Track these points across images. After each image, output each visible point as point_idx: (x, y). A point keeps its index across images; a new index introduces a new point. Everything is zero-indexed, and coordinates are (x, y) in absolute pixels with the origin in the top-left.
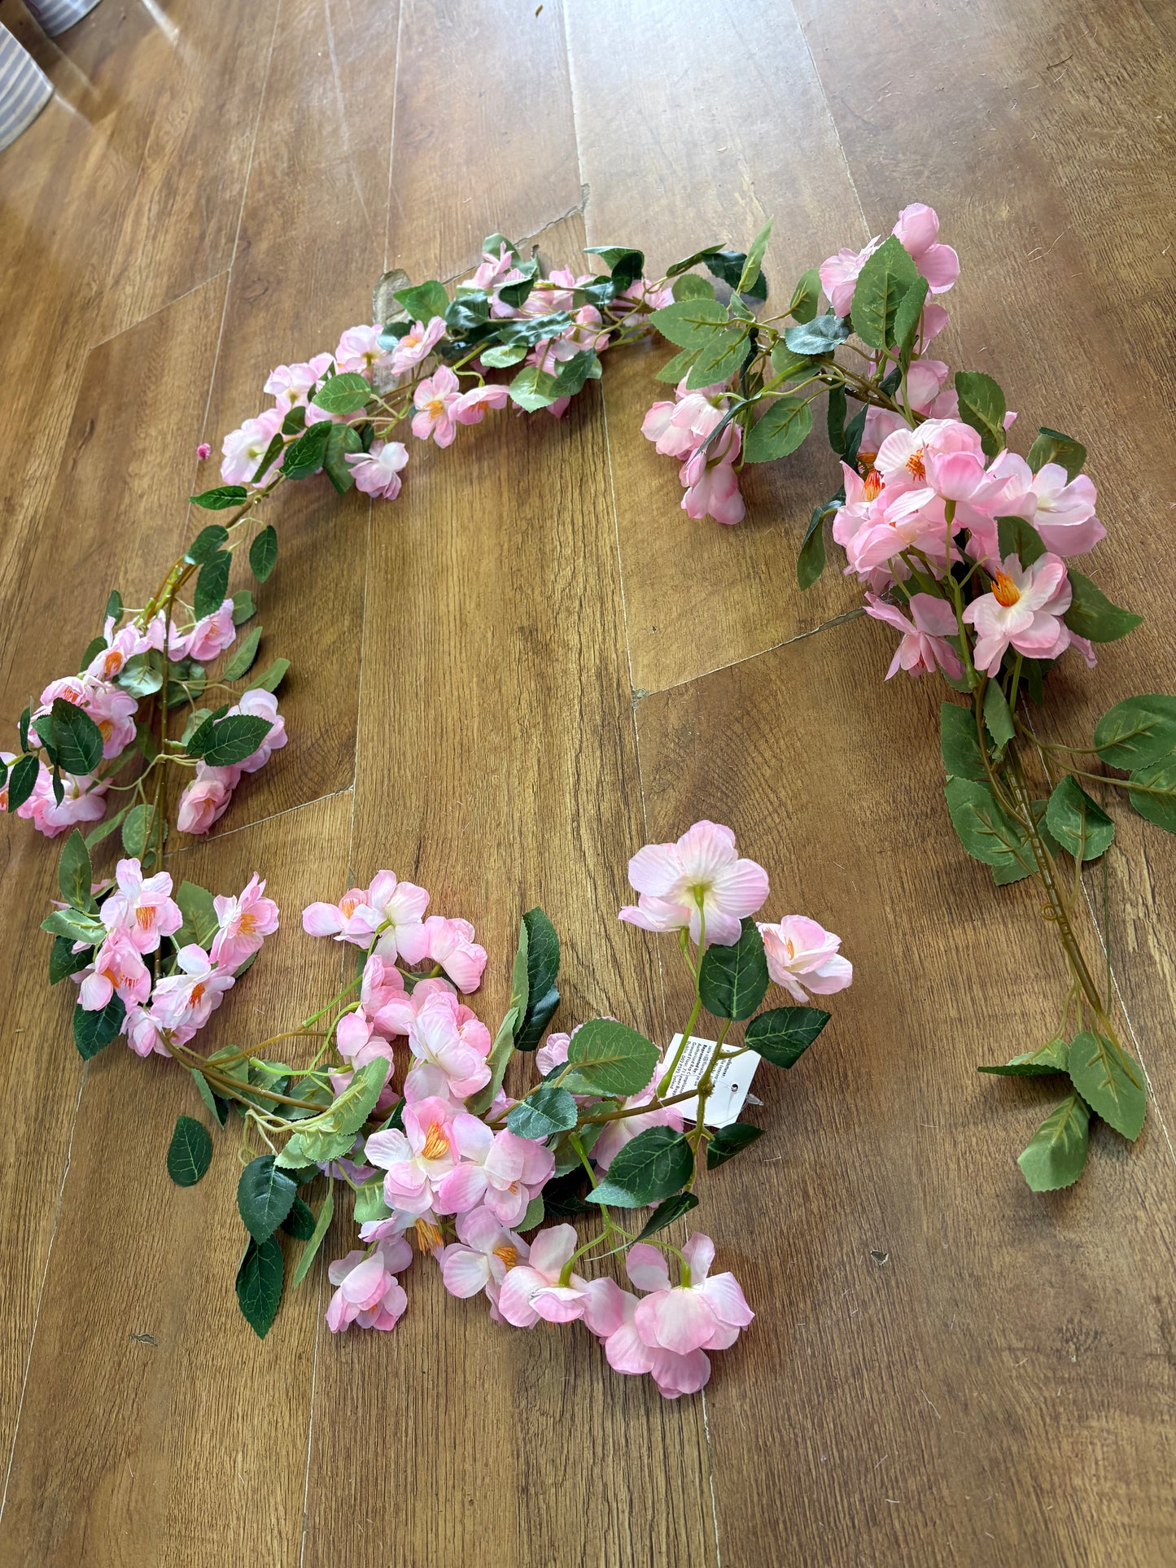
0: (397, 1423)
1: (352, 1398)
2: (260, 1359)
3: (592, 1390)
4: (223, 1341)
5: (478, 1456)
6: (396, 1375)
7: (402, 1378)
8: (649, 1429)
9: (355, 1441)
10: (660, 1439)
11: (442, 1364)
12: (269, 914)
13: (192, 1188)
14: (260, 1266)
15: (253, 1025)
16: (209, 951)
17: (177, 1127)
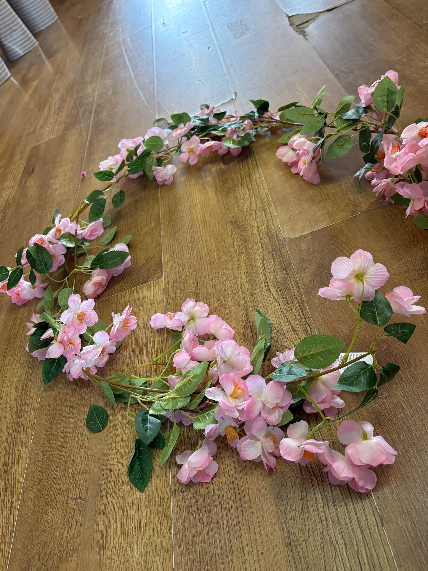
0: (218, 523)
1: (193, 514)
2: (142, 502)
3: (316, 498)
4: (121, 496)
5: (262, 532)
6: (214, 501)
7: (218, 503)
8: (348, 511)
9: (197, 533)
10: (354, 515)
11: (238, 495)
12: (133, 321)
13: (99, 433)
14: (139, 461)
15: (124, 367)
16: (109, 332)
17: (90, 410)
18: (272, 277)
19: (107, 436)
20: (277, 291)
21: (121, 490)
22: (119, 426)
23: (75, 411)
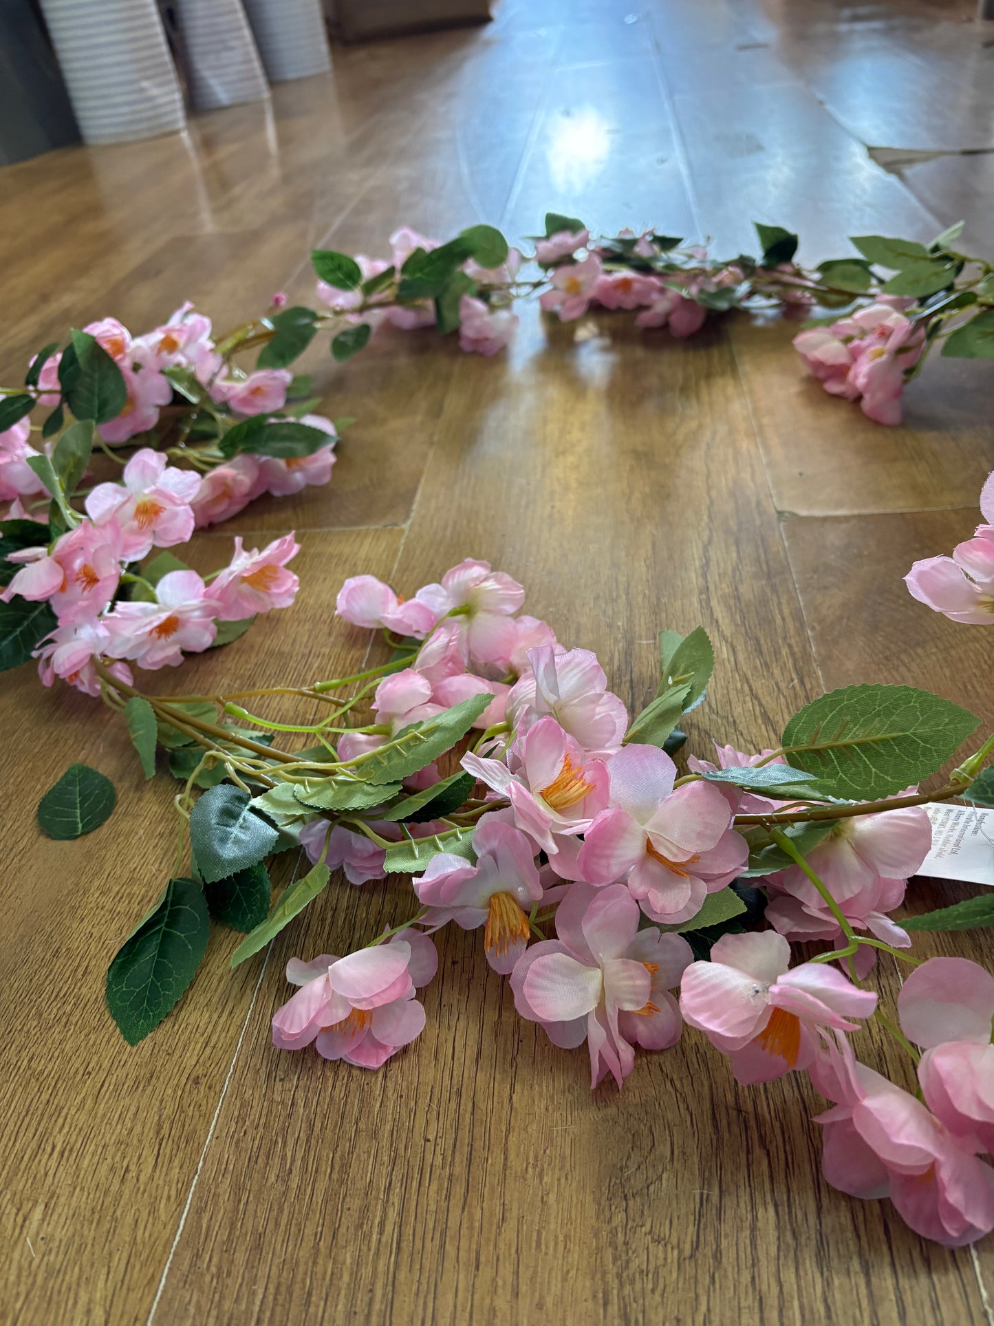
0: (365, 1210)
1: (284, 1157)
2: (121, 1073)
3: (755, 1219)
4: (58, 1037)
5: (524, 1288)
6: (375, 1135)
7: (385, 1142)
8: (871, 1295)
9: (277, 1225)
10: (895, 1315)
11: (465, 1135)
12: (289, 584)
13: (67, 843)
14: (162, 944)
15: (219, 693)
16: (208, 584)
17: (66, 774)
18: (724, 586)
19: (89, 855)
20: (733, 620)
21: (64, 1020)
22: (138, 837)
23: (21, 768)
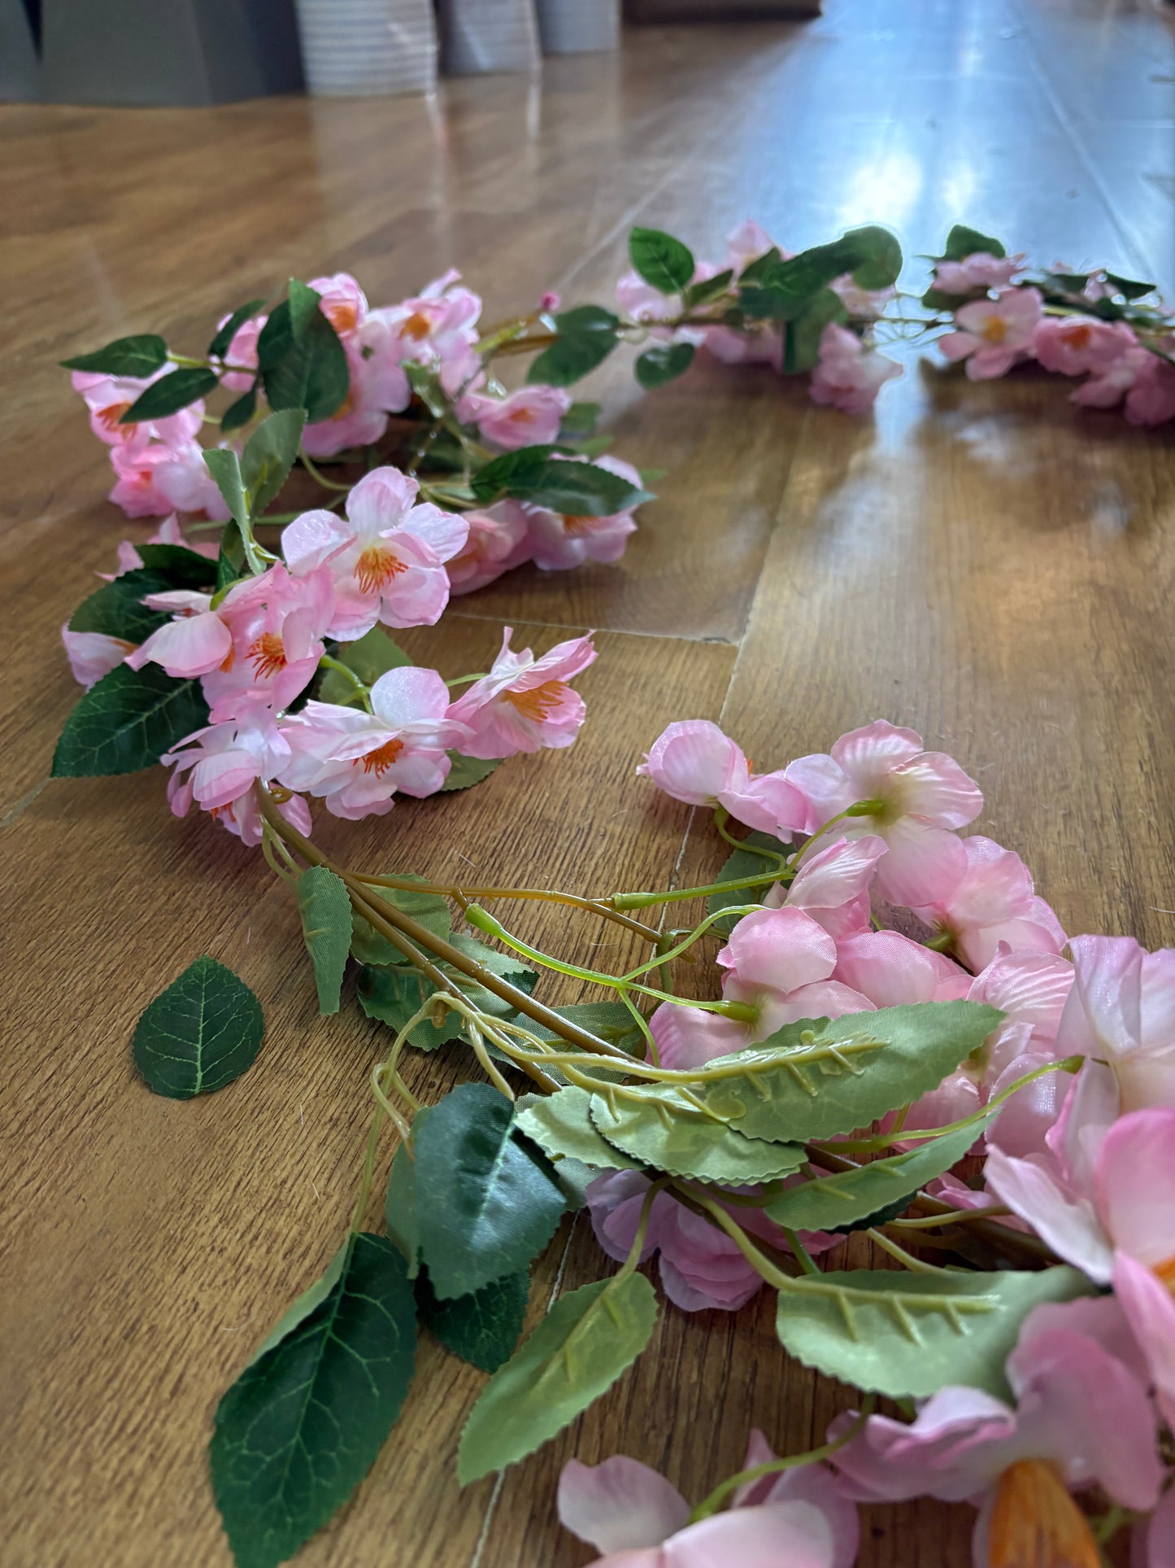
12: (574, 712)
13: (176, 1104)
16: (456, 693)
17: (187, 974)
19: (208, 1137)
21: (129, 1488)
22: (293, 1118)
23: (118, 948)
